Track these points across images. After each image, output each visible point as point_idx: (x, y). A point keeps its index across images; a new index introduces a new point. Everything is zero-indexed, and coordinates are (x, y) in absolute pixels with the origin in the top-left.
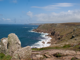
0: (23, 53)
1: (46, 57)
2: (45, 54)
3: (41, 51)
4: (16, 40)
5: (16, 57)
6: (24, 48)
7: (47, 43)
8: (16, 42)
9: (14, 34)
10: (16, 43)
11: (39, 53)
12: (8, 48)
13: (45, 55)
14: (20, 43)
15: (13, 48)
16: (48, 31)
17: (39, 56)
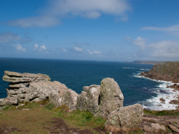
0: (128, 116)
1: (173, 131)
2: (170, 123)
3: (159, 117)
4: (115, 91)
5: (113, 122)
6: (130, 106)
7: (170, 103)
8: (115, 94)
9: (112, 80)
10: (116, 96)
11: (156, 120)
12: (99, 103)
13: (169, 127)
14: (121, 96)
15: (109, 105)
16: (173, 76)
17: (157, 126)
